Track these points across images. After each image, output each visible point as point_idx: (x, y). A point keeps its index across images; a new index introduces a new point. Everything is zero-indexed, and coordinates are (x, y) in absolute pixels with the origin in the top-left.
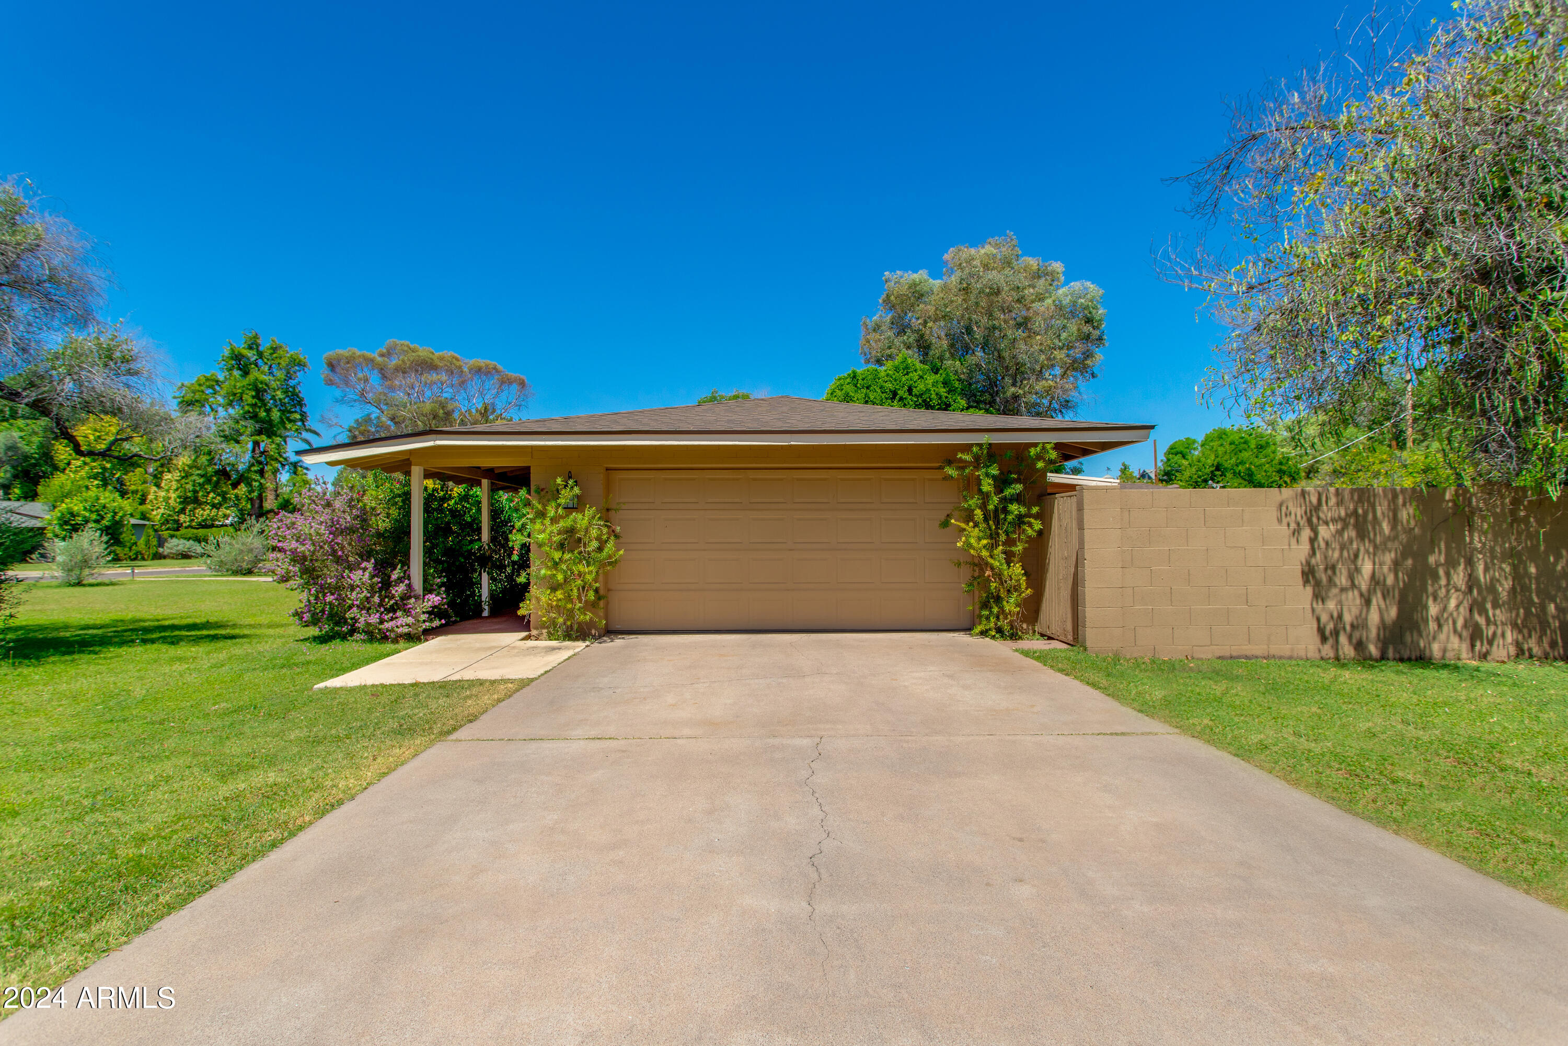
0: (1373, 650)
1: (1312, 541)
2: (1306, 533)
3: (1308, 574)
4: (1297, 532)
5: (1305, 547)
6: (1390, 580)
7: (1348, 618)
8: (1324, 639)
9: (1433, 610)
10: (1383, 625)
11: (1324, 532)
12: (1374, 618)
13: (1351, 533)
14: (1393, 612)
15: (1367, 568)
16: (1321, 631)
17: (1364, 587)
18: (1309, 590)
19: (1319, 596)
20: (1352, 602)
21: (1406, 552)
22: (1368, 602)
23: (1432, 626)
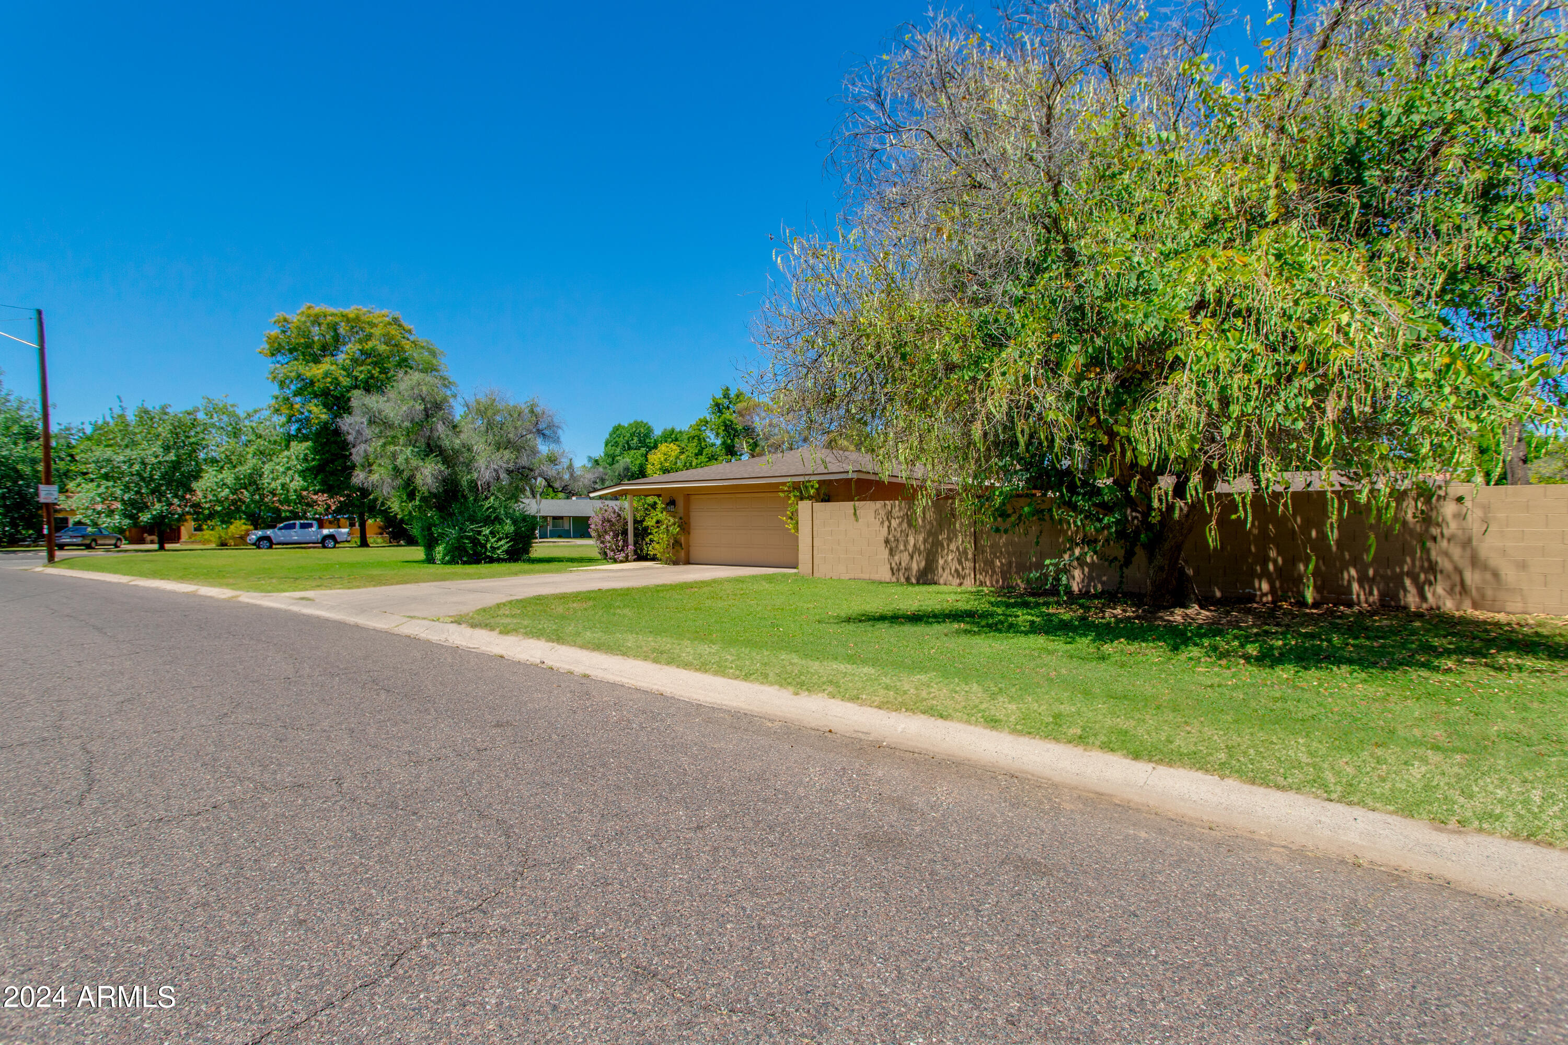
0: (914, 581)
1: (889, 527)
2: (886, 523)
3: (887, 542)
4: (882, 523)
5: (886, 529)
6: (922, 547)
7: (903, 565)
8: (893, 574)
9: (941, 562)
10: (919, 570)
11: (894, 523)
12: (915, 567)
13: (905, 525)
14: (923, 564)
15: (912, 541)
16: (892, 569)
17: (911, 550)
18: (887, 551)
19: (892, 553)
20: (905, 557)
21: (930, 533)
22: (912, 558)
23: (940, 570)
